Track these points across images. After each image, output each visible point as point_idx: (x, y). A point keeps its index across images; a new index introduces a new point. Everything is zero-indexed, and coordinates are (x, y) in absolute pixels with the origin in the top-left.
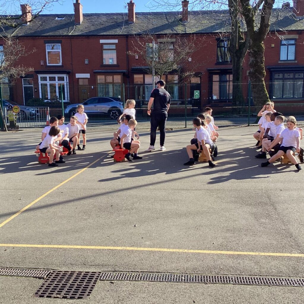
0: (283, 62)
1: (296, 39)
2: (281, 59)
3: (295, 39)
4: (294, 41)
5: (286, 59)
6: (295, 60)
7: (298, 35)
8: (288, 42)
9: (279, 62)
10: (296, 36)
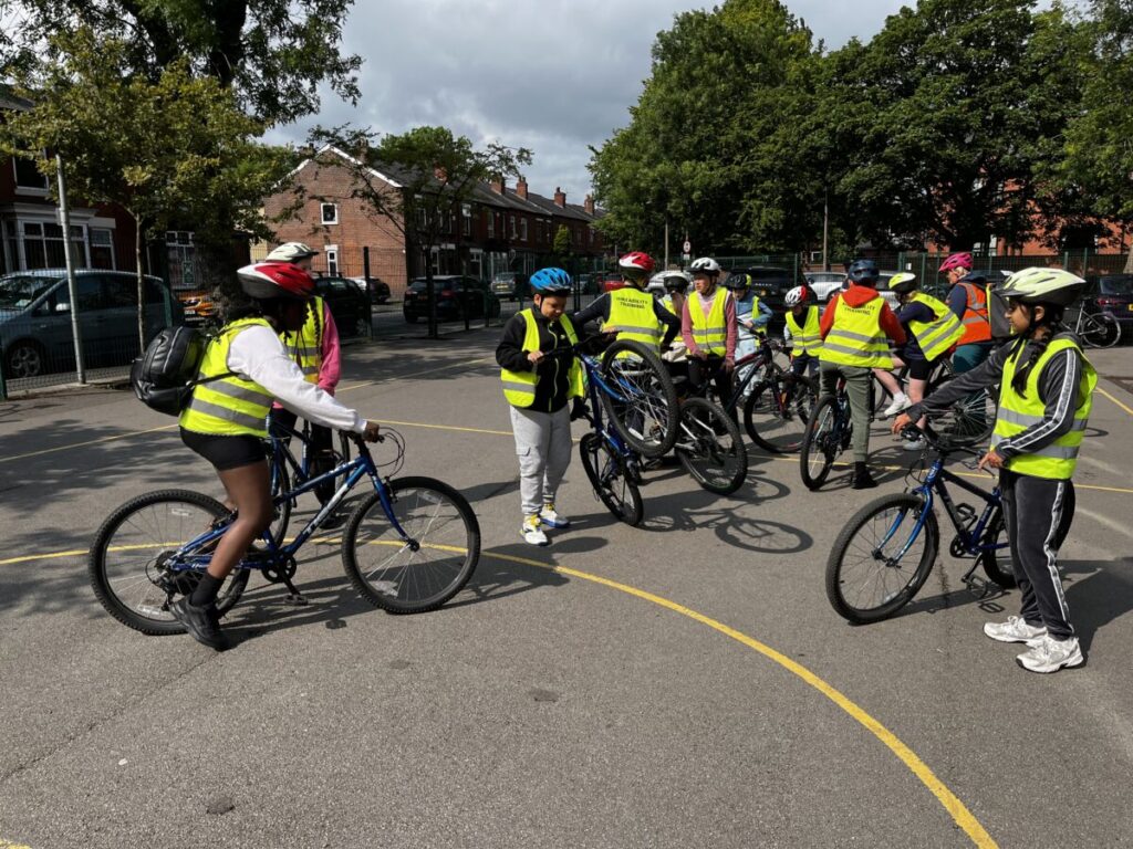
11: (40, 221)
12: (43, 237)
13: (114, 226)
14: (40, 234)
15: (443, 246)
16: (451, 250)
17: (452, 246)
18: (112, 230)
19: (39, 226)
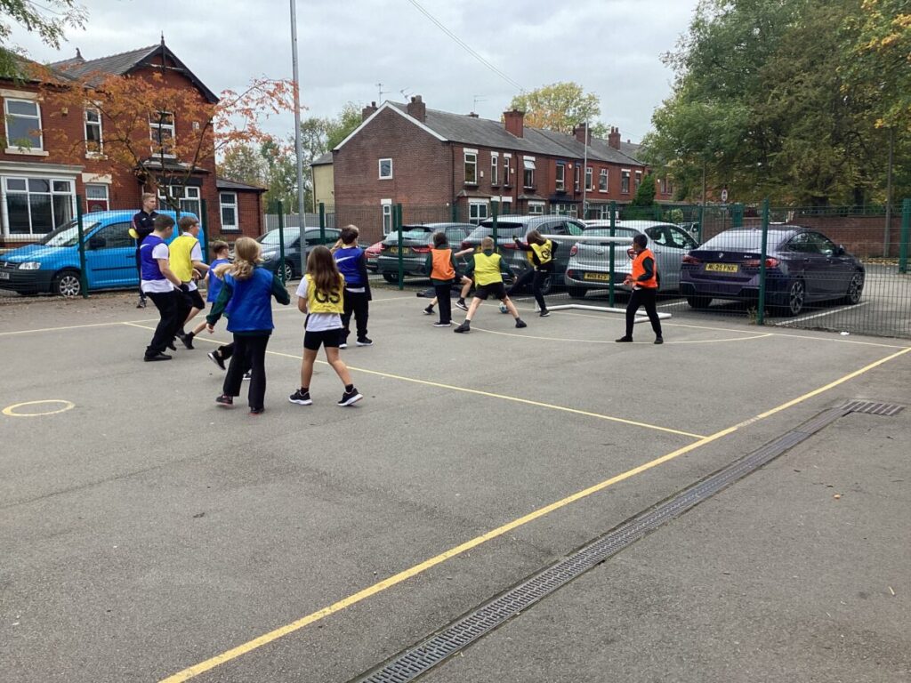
11: (26, 178)
12: (27, 191)
13: (111, 182)
14: (25, 189)
16: (509, 203)
17: (509, 199)
18: (109, 184)
19: (23, 181)
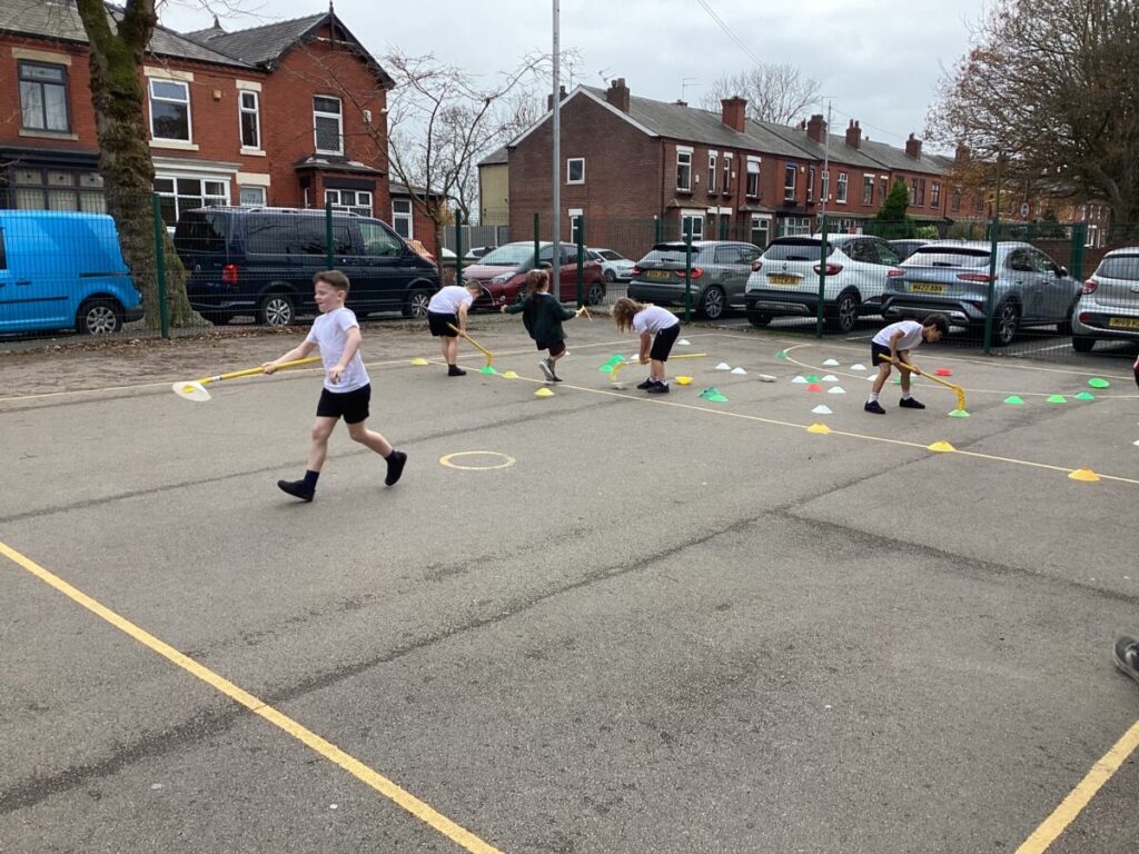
0: (33, 134)
1: (65, 66)
2: (25, 125)
3: (63, 68)
4: (59, 72)
5: (42, 126)
6: (70, 130)
7: (70, 57)
8: (42, 73)
9: (23, 133)
10: (67, 61)
11: (174, 177)
12: (175, 194)
13: (268, 184)
14: (172, 191)
15: (713, 210)
16: (723, 216)
17: (728, 211)
18: (266, 187)
19: (172, 181)
